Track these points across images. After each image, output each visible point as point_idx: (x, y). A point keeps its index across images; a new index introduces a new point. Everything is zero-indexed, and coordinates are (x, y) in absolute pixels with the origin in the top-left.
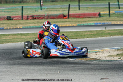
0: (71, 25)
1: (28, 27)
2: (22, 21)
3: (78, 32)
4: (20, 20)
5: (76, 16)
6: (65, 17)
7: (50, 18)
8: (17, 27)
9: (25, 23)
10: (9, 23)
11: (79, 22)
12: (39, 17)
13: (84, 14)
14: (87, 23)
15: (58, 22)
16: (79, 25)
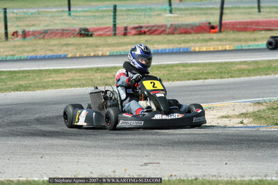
0: (220, 48)
1: (122, 53)
2: (112, 40)
3: (226, 63)
4: (109, 35)
5: (239, 26)
6: (212, 30)
7: (178, 31)
8: (96, 53)
9: (118, 43)
10: (80, 44)
11: (240, 40)
12: (154, 29)
13: (258, 23)
14: (257, 43)
15: (193, 41)
16: (240, 48)
